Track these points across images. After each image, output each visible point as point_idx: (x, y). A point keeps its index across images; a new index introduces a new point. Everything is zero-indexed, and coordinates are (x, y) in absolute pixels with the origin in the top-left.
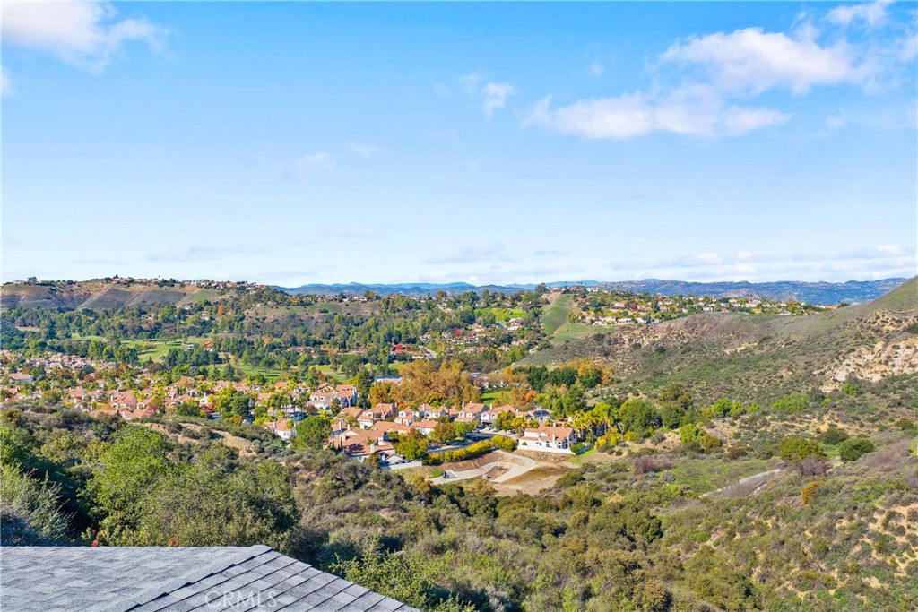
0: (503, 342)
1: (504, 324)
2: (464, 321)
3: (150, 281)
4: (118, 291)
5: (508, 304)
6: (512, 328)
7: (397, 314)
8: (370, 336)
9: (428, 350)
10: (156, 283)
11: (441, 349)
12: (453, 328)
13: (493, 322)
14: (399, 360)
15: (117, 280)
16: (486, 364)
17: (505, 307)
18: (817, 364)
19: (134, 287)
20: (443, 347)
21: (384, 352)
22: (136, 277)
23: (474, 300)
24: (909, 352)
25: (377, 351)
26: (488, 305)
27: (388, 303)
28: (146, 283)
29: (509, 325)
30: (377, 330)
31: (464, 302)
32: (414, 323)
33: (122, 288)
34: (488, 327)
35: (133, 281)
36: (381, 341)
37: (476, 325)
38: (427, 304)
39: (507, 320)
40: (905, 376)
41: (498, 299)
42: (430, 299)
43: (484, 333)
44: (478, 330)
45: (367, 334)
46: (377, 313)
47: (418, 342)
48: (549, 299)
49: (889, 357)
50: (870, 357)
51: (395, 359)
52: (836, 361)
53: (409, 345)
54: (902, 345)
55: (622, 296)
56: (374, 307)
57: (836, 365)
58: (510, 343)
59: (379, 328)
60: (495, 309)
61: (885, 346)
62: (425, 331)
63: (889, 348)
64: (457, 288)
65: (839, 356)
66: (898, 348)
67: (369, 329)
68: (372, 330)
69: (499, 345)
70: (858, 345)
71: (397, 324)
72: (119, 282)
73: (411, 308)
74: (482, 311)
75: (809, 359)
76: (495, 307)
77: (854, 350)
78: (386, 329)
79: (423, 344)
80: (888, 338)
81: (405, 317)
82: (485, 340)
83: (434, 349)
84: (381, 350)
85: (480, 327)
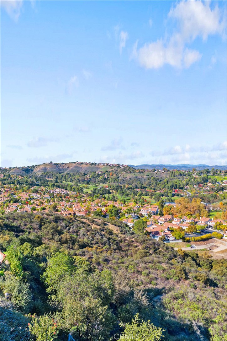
0: (220, 190)
1: (221, 183)
2: (203, 181)
3: (88, 163)
4: (78, 167)
5: (223, 174)
6: (224, 185)
7: (176, 177)
8: (165, 186)
9: (188, 192)
10: (90, 164)
11: (194, 192)
12: (198, 183)
13: (216, 182)
14: (176, 196)
15: (77, 163)
16: (212, 199)
17: (221, 175)
19: (83, 165)
20: (194, 191)
21: (170, 192)
22: (84, 162)
23: (208, 172)
25: (167, 192)
26: (214, 175)
27: (172, 173)
28: (86, 164)
29: (223, 183)
30: (168, 183)
31: (204, 173)
32: (182, 181)
33: (79, 166)
34: (213, 184)
35: (82, 163)
36: (169, 188)
37: (208, 183)
38: (188, 173)
39: (222, 181)
41: (219, 172)
42: (190, 171)
43: (212, 186)
44: (209, 185)
45: (164, 185)
46: (168, 177)
47: (184, 189)
51: (175, 195)
53: (180, 190)
56: (167, 174)
58: (223, 191)
59: (169, 182)
60: (217, 176)
62: (187, 184)
64: (201, 166)
67: (164, 183)
68: (166, 183)
69: (218, 192)
71: (176, 181)
72: (78, 164)
73: (181, 175)
74: (211, 177)
76: (217, 175)
78: (171, 183)
79: (186, 190)
81: (179, 179)
82: (212, 189)
83: (191, 192)
84: (169, 191)
85: (210, 183)
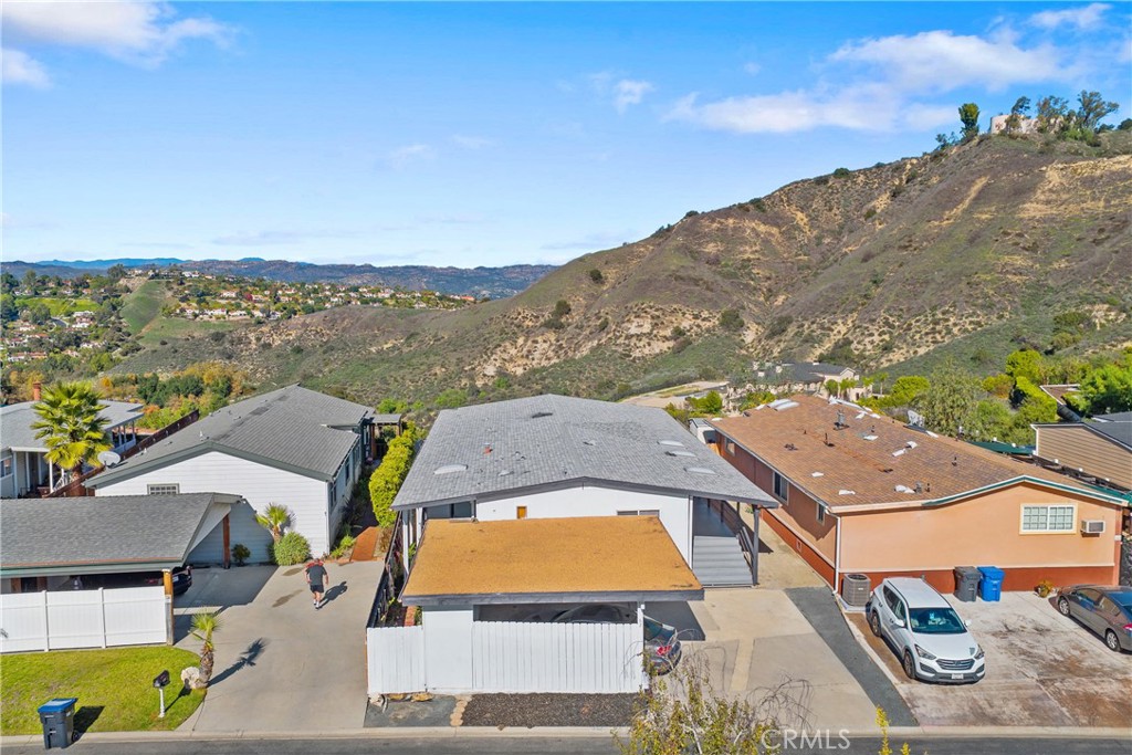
0: (68, 344)
1: (65, 319)
5: (69, 292)
6: (79, 326)
13: (47, 316)
17: (64, 296)
18: (467, 360)
23: (12, 285)
24: (546, 346)
26: (37, 294)
29: (73, 321)
34: (39, 324)
37: (21, 321)
39: (69, 314)
40: (544, 368)
41: (51, 285)
44: (25, 329)
48: (130, 285)
49: (529, 351)
50: (513, 351)
52: (485, 357)
54: (540, 339)
55: (231, 283)
57: (485, 361)
60: (48, 299)
61: (526, 341)
63: (529, 343)
65: (487, 352)
66: (536, 342)
70: (503, 340)
74: (27, 302)
75: (460, 356)
76: (48, 296)
77: (500, 346)
80: (528, 333)
85: (27, 324)
